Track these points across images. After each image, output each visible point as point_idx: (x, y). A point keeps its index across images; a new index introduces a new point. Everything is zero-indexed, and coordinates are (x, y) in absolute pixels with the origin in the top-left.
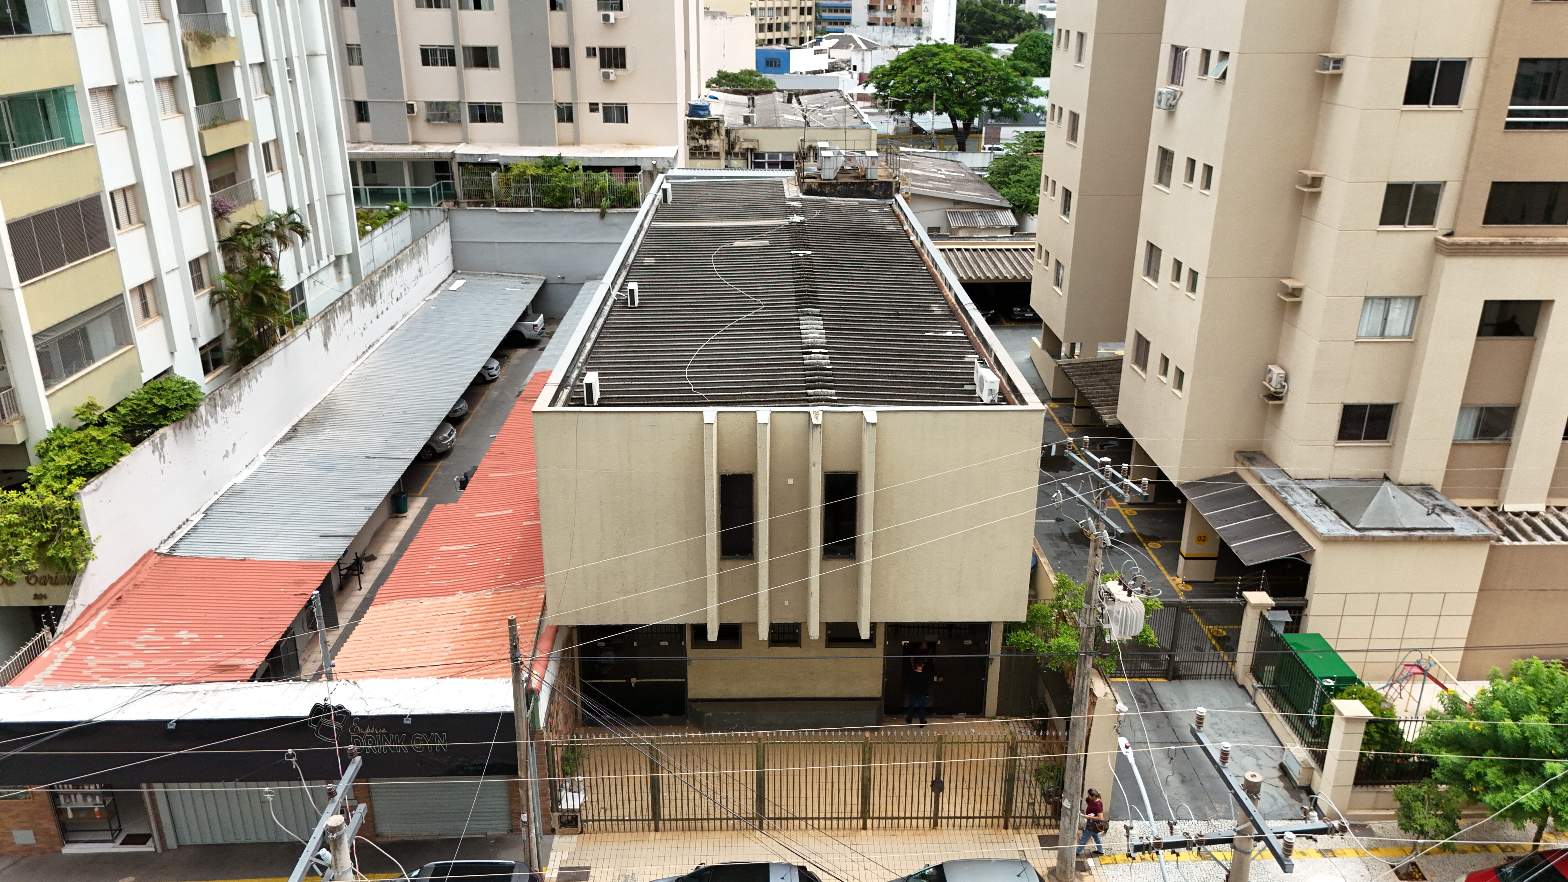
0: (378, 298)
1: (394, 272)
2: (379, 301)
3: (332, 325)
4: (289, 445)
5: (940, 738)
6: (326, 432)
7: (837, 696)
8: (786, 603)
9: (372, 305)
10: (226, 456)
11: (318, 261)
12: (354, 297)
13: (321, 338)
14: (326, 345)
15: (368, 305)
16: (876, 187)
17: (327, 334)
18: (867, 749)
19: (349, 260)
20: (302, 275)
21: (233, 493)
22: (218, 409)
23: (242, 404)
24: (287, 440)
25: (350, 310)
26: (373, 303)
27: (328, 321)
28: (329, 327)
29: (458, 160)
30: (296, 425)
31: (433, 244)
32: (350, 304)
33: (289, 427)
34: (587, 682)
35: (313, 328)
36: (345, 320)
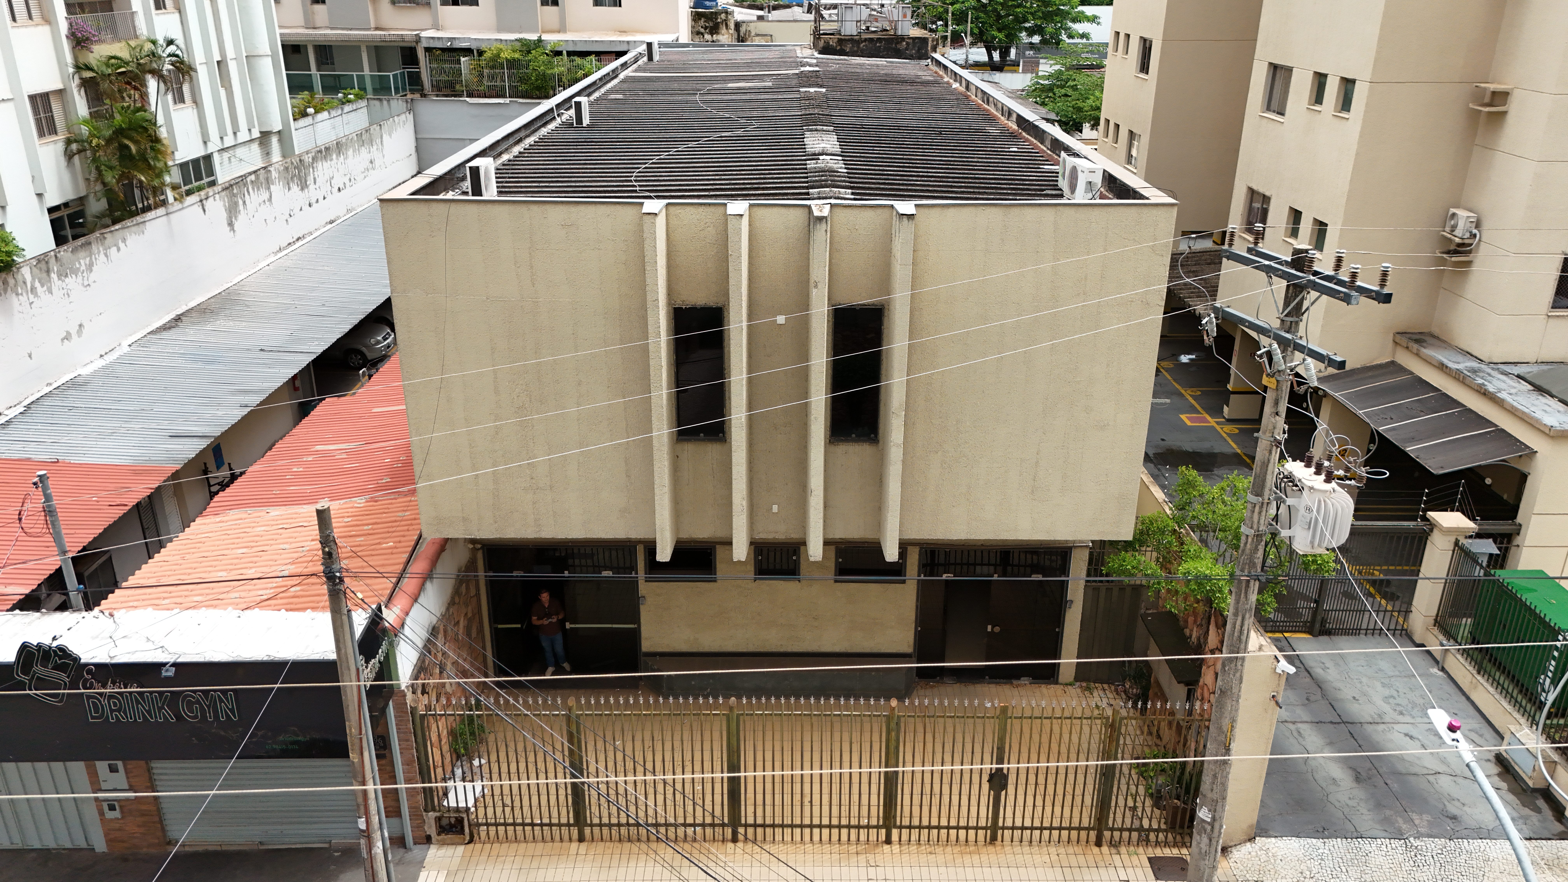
0: (310, 181)
1: (334, 156)
2: (312, 187)
3: (241, 202)
4: (165, 335)
5: (1004, 710)
6: (218, 322)
7: (850, 650)
8: (775, 508)
9: (302, 189)
10: (67, 337)
11: (235, 133)
12: (274, 174)
13: (224, 215)
14: (231, 224)
15: (295, 188)
16: (908, 44)
17: (232, 212)
18: (893, 725)
19: (280, 141)
20: (209, 144)
21: (74, 384)
22: (54, 276)
23: (93, 276)
24: (164, 329)
25: (269, 188)
26: (304, 186)
27: (234, 195)
28: (236, 204)
29: (425, 44)
30: (182, 314)
31: (390, 135)
32: (268, 182)
33: (172, 316)
34: (500, 626)
35: (211, 200)
36: (261, 199)
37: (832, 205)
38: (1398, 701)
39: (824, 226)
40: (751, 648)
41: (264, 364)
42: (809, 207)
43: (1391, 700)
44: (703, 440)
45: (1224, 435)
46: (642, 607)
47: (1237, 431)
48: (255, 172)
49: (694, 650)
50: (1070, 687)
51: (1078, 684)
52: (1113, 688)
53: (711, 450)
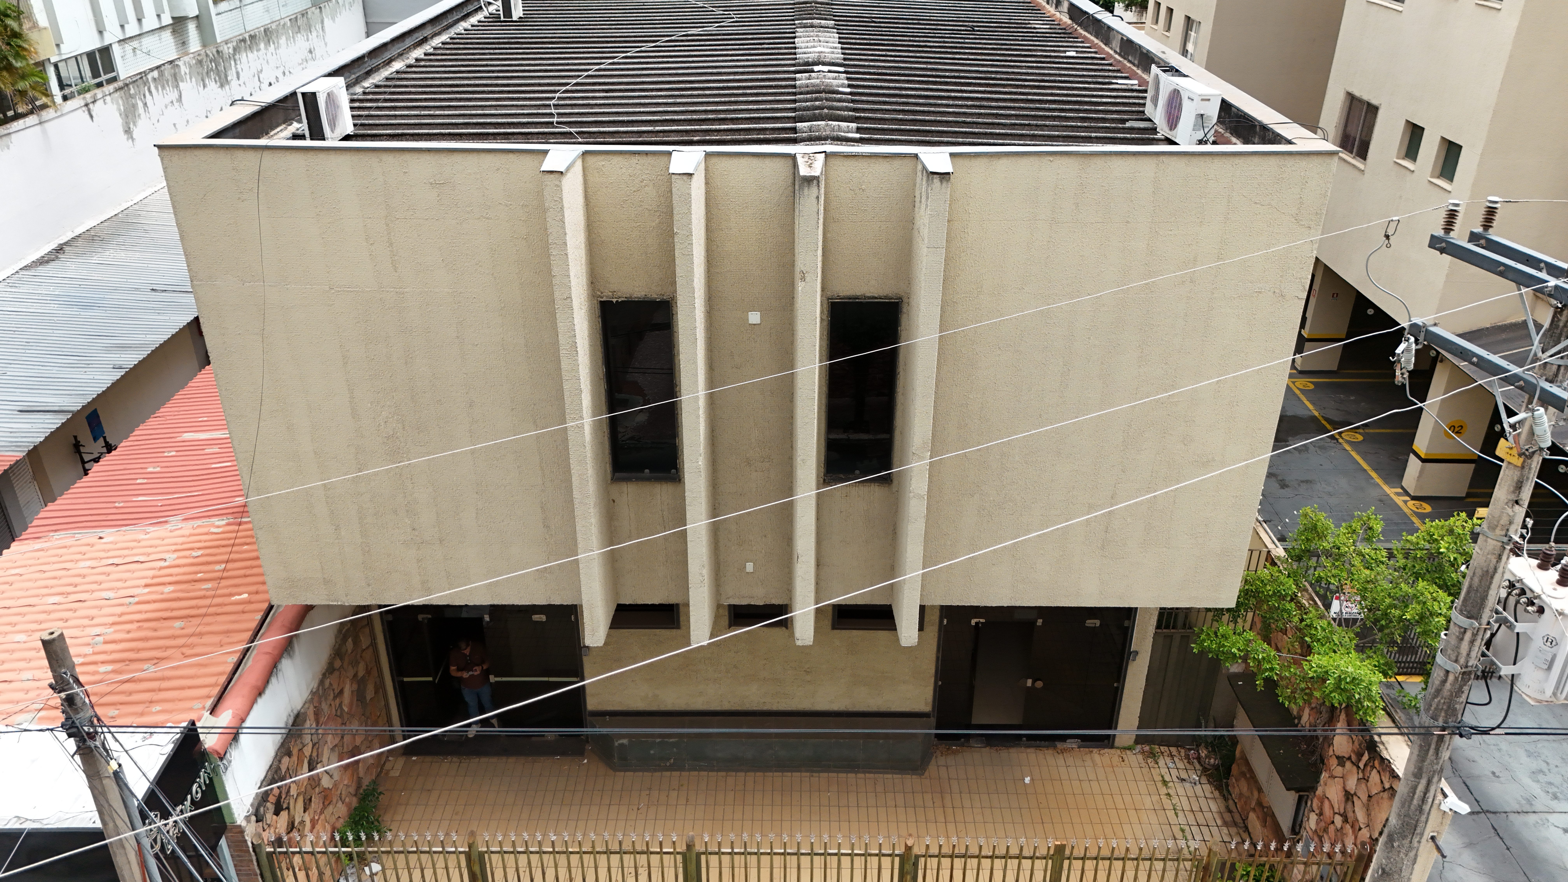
0: (232, 75)
1: (262, 46)
2: (234, 83)
3: (140, 104)
4: (42, 270)
5: (1060, 849)
6: (107, 253)
7: (851, 709)
8: (750, 567)
9: (222, 86)
11: (139, 20)
12: (184, 69)
13: (119, 121)
14: (128, 131)
15: (212, 86)
17: (129, 116)
18: (908, 867)
19: (198, 27)
20: (106, 35)
24: (41, 264)
25: (177, 86)
26: (223, 82)
27: (132, 96)
28: (134, 106)
30: (66, 244)
31: (333, 19)
32: (176, 79)
33: (53, 245)
34: (406, 679)
35: (100, 103)
36: (168, 99)
37: (827, 155)
38: (1550, 778)
39: (814, 190)
40: (726, 706)
41: (153, 308)
42: (793, 157)
43: (1541, 777)
44: (648, 479)
45: (1298, 392)
46: (585, 659)
47: (1312, 387)
48: (158, 67)
49: (654, 708)
50: (1128, 752)
51: (1139, 747)
52: (1183, 751)
53: (661, 492)
